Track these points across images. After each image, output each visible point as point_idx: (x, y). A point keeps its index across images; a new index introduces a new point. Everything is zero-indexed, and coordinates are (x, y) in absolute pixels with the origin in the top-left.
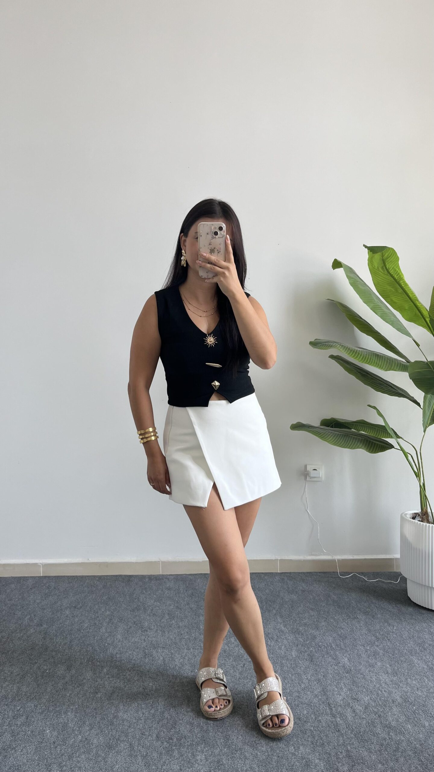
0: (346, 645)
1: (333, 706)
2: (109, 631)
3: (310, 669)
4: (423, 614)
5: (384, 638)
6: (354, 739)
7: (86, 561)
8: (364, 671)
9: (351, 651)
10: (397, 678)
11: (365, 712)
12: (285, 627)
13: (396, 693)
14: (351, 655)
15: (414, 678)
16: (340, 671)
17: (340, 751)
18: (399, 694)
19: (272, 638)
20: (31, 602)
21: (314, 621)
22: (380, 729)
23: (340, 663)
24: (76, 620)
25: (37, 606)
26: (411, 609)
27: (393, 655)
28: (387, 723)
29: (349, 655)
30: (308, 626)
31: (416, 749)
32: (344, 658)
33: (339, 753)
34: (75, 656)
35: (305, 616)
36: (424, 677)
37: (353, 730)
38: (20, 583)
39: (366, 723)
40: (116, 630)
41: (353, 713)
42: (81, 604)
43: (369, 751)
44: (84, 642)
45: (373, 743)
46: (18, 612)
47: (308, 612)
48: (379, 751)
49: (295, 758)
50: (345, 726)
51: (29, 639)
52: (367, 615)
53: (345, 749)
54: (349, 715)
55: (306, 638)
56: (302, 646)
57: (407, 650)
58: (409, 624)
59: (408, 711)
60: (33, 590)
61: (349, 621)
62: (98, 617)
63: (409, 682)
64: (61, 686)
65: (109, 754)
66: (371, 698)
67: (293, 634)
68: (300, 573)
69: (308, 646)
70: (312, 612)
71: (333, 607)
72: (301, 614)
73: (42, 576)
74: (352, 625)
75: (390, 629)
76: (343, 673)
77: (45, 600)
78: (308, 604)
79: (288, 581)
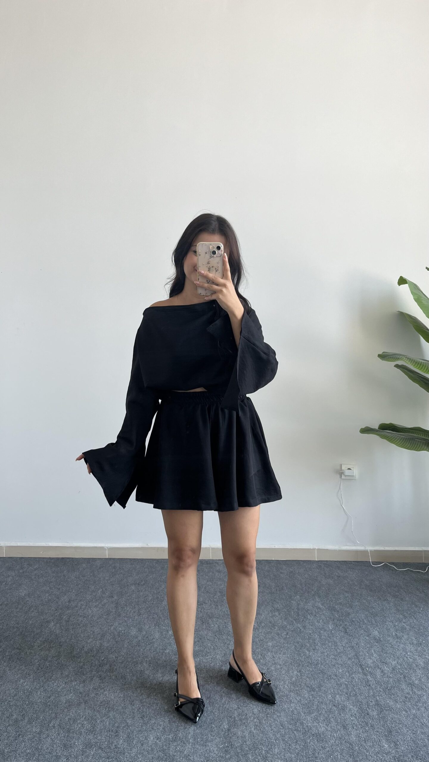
3: (344, 638)
5: (411, 617)
7: (145, 546)
9: (381, 625)
12: (322, 605)
14: (381, 629)
19: (311, 614)
21: (348, 601)
23: (371, 635)
24: (141, 594)
25: (106, 582)
29: (379, 628)
30: (343, 605)
32: (375, 631)
35: (340, 597)
38: (90, 563)
47: (343, 594)
55: (341, 615)
56: (338, 621)
60: (102, 569)
61: (380, 602)
62: (159, 592)
67: (330, 611)
68: (335, 561)
69: (343, 621)
70: (346, 594)
71: (365, 590)
72: (337, 595)
73: (108, 558)
74: (382, 605)
75: (416, 610)
76: (374, 642)
77: (113, 578)
78: (343, 587)
79: (325, 568)
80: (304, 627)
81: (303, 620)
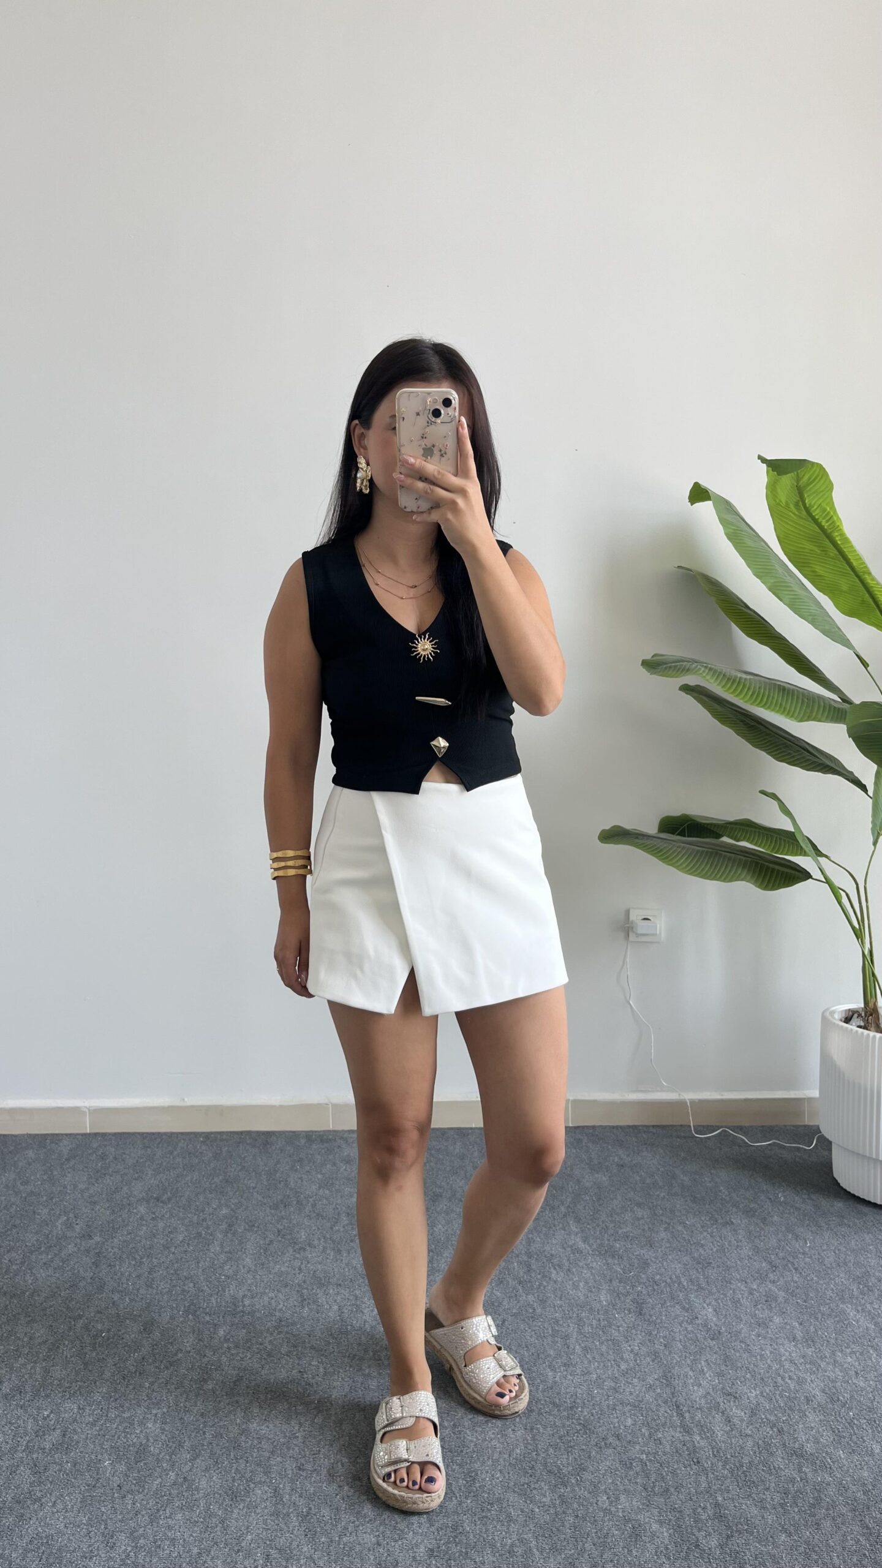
0: (709, 1281)
1: (685, 1409)
2: (227, 1249)
3: (637, 1331)
4: (866, 1215)
5: (787, 1265)
6: (729, 1480)
7: (177, 1103)
8: (747, 1335)
9: (719, 1292)
10: (813, 1350)
11: (750, 1423)
12: (584, 1242)
13: (813, 1383)
14: (720, 1301)
15: (848, 1351)
16: (698, 1335)
17: (702, 1505)
18: (819, 1385)
19: (559, 1266)
20: (68, 1187)
21: (644, 1230)
22: (783, 1458)
23: (697, 1318)
24: (161, 1225)
25: (80, 1195)
26: (839, 1205)
27: (805, 1301)
28: (797, 1446)
29: (716, 1300)
30: (631, 1240)
31: (856, 1500)
32: (706, 1307)
33: (699, 1510)
34: (159, 1301)
35: (625, 1219)
36: (869, 1348)
37: (726, 1463)
38: (45, 1148)
39: (754, 1446)
40: (242, 1248)
41: (727, 1425)
42: (169, 1193)
43: (761, 1505)
44: (178, 1272)
45: (767, 1489)
46: (42, 1210)
48: (782, 1505)
49: (609, 1520)
50: (711, 1453)
51: (65, 1265)
52: (753, 1216)
53: (711, 1501)
54: (718, 1428)
55: (628, 1266)
56: (620, 1282)
57: (832, 1290)
58: (837, 1235)
59: (838, 1421)
60: (72, 1163)
61: (715, 1230)
62: (204, 1220)
63: (838, 1359)
64: (133, 1365)
65: (232, 1512)
66: (762, 1393)
67: (601, 1257)
68: (613, 1127)
69: (632, 1283)
70: (639, 1210)
71: (682, 1200)
72: (618, 1214)
73: (90, 1134)
74: (721, 1238)
75: (797, 1246)
76: (705, 1339)
77: (96, 1185)
78: (632, 1193)
79: (590, 1145)
80: (543, 1302)
81: (540, 1285)
